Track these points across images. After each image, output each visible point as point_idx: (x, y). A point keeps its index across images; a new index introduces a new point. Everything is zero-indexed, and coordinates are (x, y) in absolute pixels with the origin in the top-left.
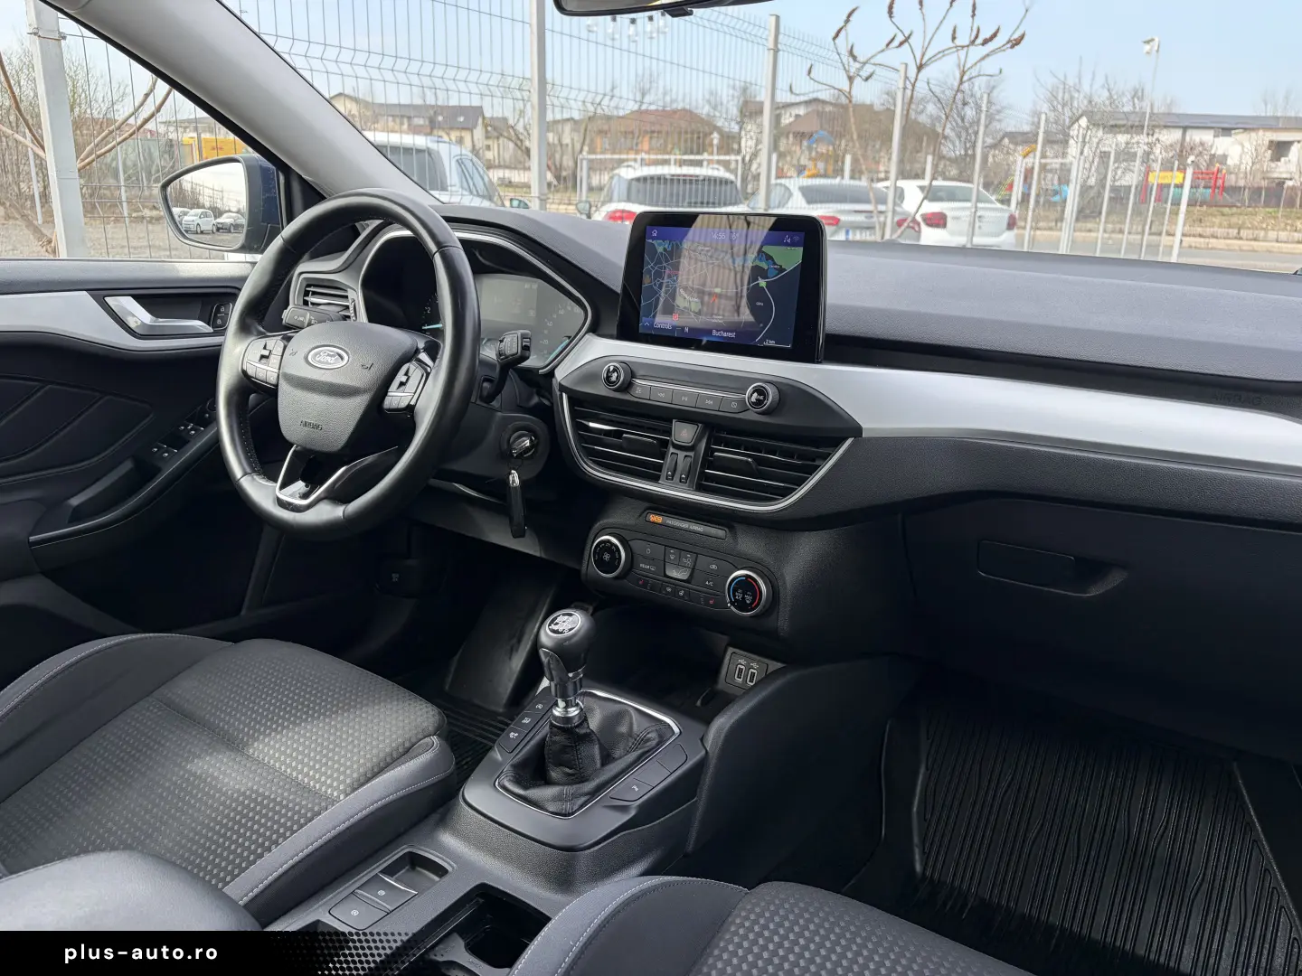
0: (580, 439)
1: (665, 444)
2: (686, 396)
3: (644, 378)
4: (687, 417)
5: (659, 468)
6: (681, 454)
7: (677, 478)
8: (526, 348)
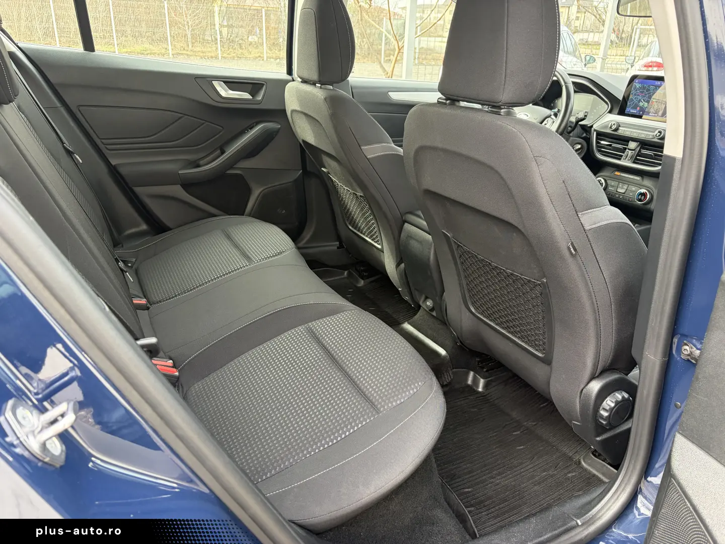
0: (597, 146)
1: (626, 149)
2: (635, 133)
3: (623, 127)
4: (634, 140)
5: (622, 156)
6: (630, 152)
7: (627, 159)
8: (586, 116)
